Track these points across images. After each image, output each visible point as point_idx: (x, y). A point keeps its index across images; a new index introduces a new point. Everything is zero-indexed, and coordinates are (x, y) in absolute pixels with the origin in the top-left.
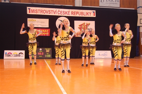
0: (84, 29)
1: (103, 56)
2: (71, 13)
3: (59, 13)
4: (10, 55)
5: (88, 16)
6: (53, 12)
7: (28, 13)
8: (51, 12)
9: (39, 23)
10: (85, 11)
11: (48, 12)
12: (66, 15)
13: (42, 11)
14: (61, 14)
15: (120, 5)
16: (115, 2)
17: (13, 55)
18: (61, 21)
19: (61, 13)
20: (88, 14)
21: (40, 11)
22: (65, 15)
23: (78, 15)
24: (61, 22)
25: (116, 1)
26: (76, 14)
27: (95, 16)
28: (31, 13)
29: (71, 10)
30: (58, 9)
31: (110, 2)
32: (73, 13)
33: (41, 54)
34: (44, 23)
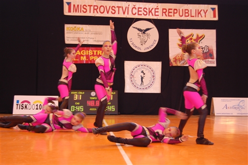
1: (234, 110)
2: (160, 11)
3: (135, 11)
4: (26, 107)
5: (199, 18)
6: (121, 9)
7: (66, 13)
8: (117, 9)
9: (90, 36)
10: (193, 7)
11: (111, 10)
12: (151, 17)
13: (96, 8)
14: (138, 14)
17: (32, 107)
18: (139, 29)
19: (140, 13)
20: (199, 13)
21: (92, 8)
22: (147, 17)
23: (177, 17)
24: (138, 32)
26: (172, 14)
27: (216, 19)
28: (72, 14)
29: (161, 6)
30: (131, 4)
32: (165, 13)
33: (95, 104)
34: (100, 34)
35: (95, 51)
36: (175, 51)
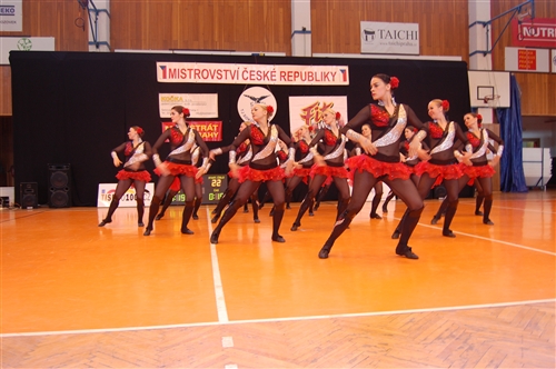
0: (317, 119)
2: (277, 74)
3: (246, 75)
5: (326, 83)
6: (228, 73)
7: (160, 79)
8: (223, 74)
10: (318, 69)
11: (216, 74)
12: (266, 82)
13: (197, 72)
14: (251, 79)
15: (420, 47)
16: (405, 41)
18: (253, 99)
19: (252, 77)
20: (326, 76)
21: (193, 72)
22: (262, 82)
23: (298, 82)
24: (251, 101)
25: (410, 37)
26: (292, 78)
27: (347, 83)
28: (168, 80)
29: (279, 68)
30: (242, 67)
31: (391, 41)
32: (284, 76)
34: (204, 104)
35: (198, 126)
36: (297, 123)
